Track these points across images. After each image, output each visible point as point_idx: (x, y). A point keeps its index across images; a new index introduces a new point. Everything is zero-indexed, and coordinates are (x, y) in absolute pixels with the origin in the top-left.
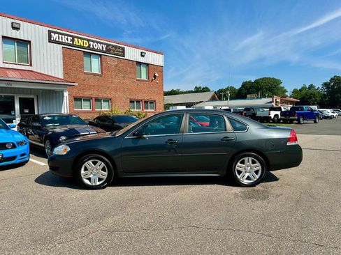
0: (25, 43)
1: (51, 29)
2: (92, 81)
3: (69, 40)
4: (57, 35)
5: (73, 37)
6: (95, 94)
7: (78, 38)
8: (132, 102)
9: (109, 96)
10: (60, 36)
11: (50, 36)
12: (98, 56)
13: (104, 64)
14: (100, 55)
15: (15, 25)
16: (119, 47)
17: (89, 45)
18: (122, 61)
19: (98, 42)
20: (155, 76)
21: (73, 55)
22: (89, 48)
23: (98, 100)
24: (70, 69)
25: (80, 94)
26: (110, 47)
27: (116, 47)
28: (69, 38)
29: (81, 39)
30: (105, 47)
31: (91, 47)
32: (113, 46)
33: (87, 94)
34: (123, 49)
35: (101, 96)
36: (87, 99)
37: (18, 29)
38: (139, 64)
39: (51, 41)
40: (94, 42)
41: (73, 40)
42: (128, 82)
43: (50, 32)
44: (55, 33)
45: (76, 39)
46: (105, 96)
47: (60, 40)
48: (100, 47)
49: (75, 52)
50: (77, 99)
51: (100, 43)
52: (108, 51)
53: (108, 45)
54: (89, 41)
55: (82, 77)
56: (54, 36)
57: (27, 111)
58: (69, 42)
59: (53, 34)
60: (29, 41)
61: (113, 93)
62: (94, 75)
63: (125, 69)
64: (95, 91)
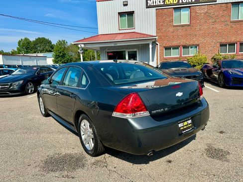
0: (131, 14)
2: (180, 31)
4: (152, 1)
6: (183, 42)
8: (222, 45)
9: (196, 43)
10: (154, 1)
11: (147, 3)
12: (187, 9)
13: (193, 14)
14: (190, 7)
15: (125, 3)
17: (179, 1)
18: (214, 6)
21: (163, 12)
22: (178, 3)
23: (185, 47)
24: (162, 25)
25: (168, 44)
31: (181, 2)
33: (175, 43)
35: (188, 43)
36: (176, 48)
37: (127, 5)
38: (236, 4)
39: (147, 7)
41: (164, 1)
42: (218, 26)
43: (147, 0)
46: (192, 43)
47: (154, 4)
49: (166, 10)
50: (168, 48)
52: (197, 1)
55: (171, 29)
56: (150, 3)
58: (161, 3)
59: (149, 1)
60: (134, 12)
61: (201, 39)
62: (183, 26)
63: (216, 13)
64: (182, 40)
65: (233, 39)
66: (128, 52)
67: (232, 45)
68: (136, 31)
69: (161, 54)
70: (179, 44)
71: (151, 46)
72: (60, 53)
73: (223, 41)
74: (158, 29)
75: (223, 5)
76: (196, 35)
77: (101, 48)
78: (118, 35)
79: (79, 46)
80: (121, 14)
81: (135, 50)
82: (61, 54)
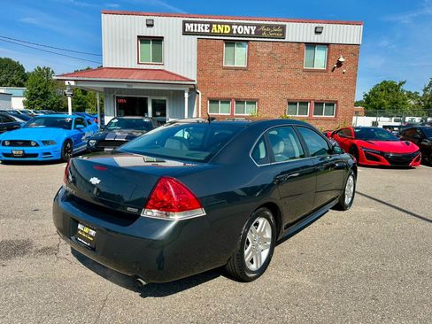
0: (158, 40)
1: (186, 19)
2: (233, 77)
3: (206, 28)
4: (192, 25)
5: (211, 23)
6: (236, 93)
7: (217, 23)
8: (291, 103)
9: (255, 97)
10: (196, 25)
11: (184, 27)
12: (244, 44)
13: (252, 53)
14: (248, 41)
15: (150, 23)
16: (277, 26)
17: (232, 30)
18: (281, 45)
19: (243, 25)
20: (339, 64)
21: (211, 46)
22: (231, 34)
23: (239, 101)
24: (206, 64)
25: (215, 95)
26: (263, 28)
27: (271, 27)
28: (206, 25)
29: (221, 24)
30: (253, 29)
31: (235, 32)
32: (267, 26)
33: (225, 94)
34: (284, 28)
35: (243, 96)
36: (226, 101)
37: (152, 26)
38: (311, 45)
39: (185, 33)
40: (238, 25)
41: (210, 28)
43: (184, 22)
44: (190, 22)
45: (214, 26)
46: (248, 96)
47: (196, 30)
48: (247, 30)
49: (212, 42)
50: (214, 101)
51: (247, 25)
52: (258, 34)
53: (258, 26)
54: (231, 25)
55: (220, 72)
56: (189, 27)
58: (206, 31)
59: (187, 25)
60: (163, 38)
61: (262, 92)
62: (237, 69)
63: (284, 56)
64: (235, 91)
65: (304, 96)
66: (153, 100)
67: (304, 103)
68: (166, 68)
69: (204, 109)
70: (230, 97)
71: (186, 95)
72: (39, 89)
73: (292, 97)
74: (201, 69)
75: (294, 45)
76: (254, 85)
77: (105, 89)
78: (136, 72)
79: (67, 83)
80: (143, 39)
81: (164, 98)
82: (41, 92)
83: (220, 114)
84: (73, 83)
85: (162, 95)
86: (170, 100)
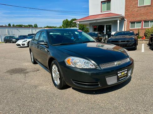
0: (109, 2)
2: (143, 11)
24: (129, 7)
25: (133, 20)
33: (138, 19)
35: (148, 19)
36: (139, 22)
50: (133, 23)
57: (108, 30)
62: (145, 6)
64: (144, 17)
66: (106, 26)
68: (112, 12)
69: (128, 27)
70: (141, 20)
71: (118, 22)
72: (81, 27)
74: (127, 9)
77: (90, 23)
80: (103, 2)
83: (135, 28)
84: (78, 23)
85: (110, 23)
86: (113, 25)
